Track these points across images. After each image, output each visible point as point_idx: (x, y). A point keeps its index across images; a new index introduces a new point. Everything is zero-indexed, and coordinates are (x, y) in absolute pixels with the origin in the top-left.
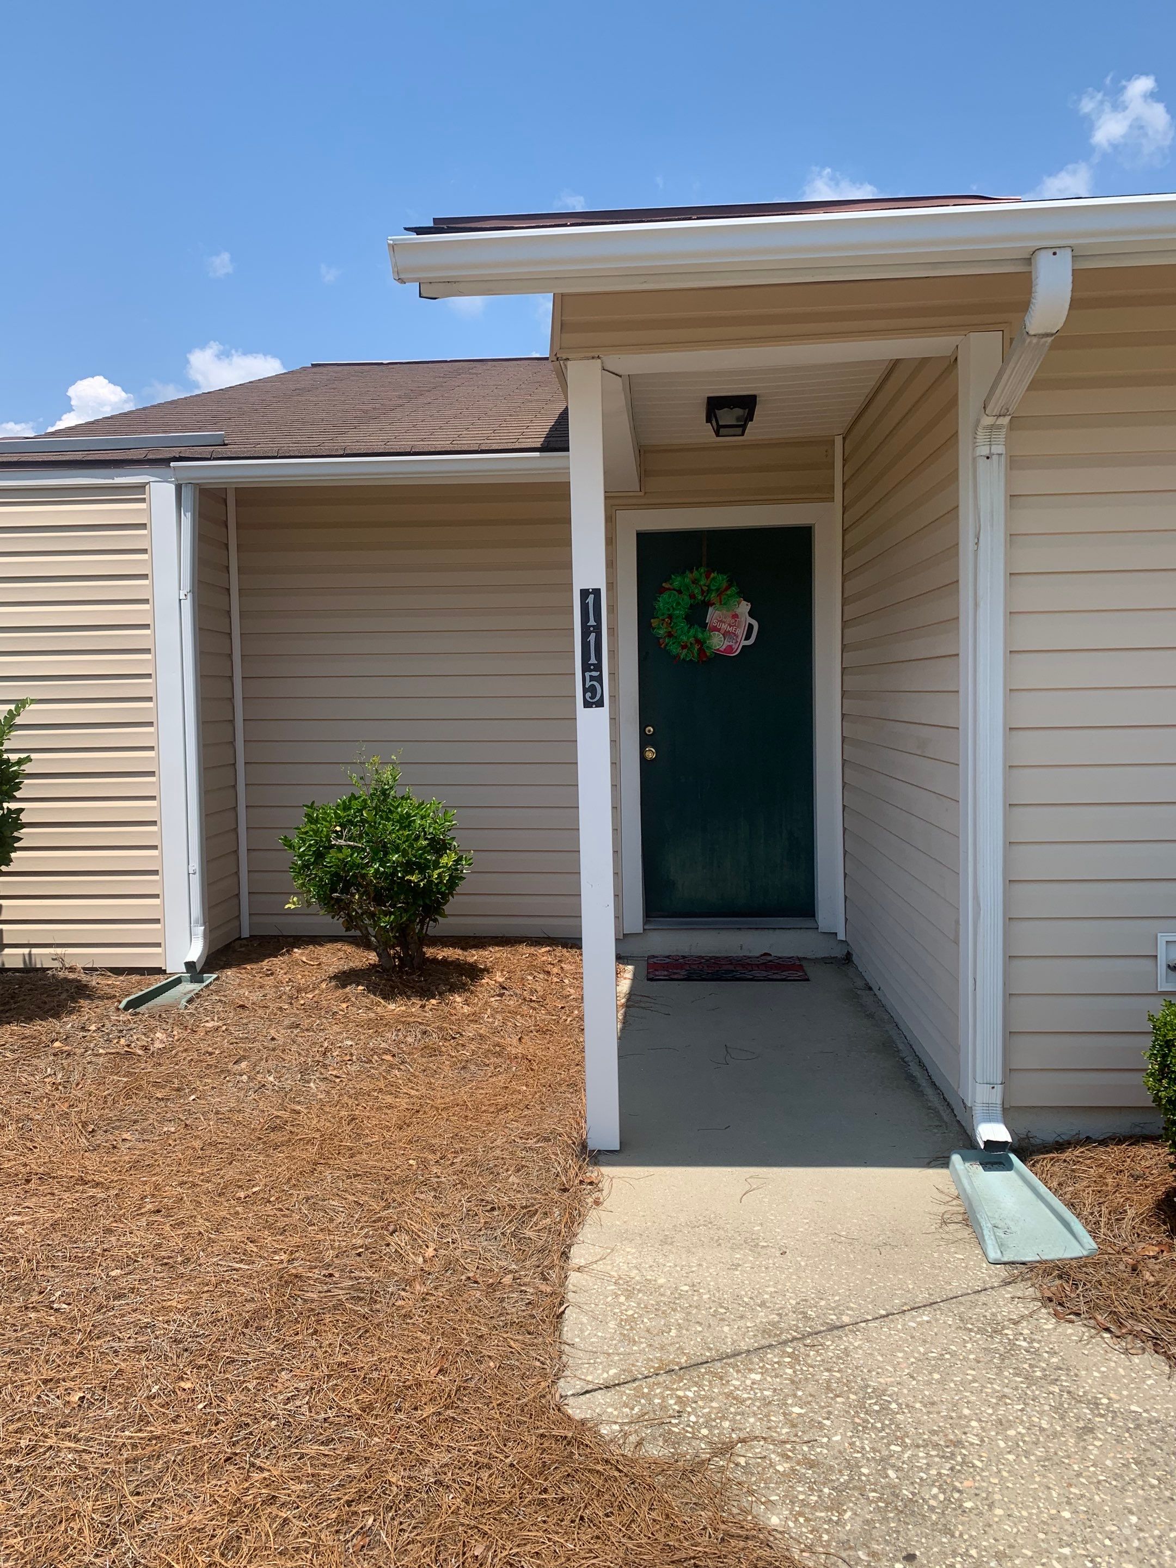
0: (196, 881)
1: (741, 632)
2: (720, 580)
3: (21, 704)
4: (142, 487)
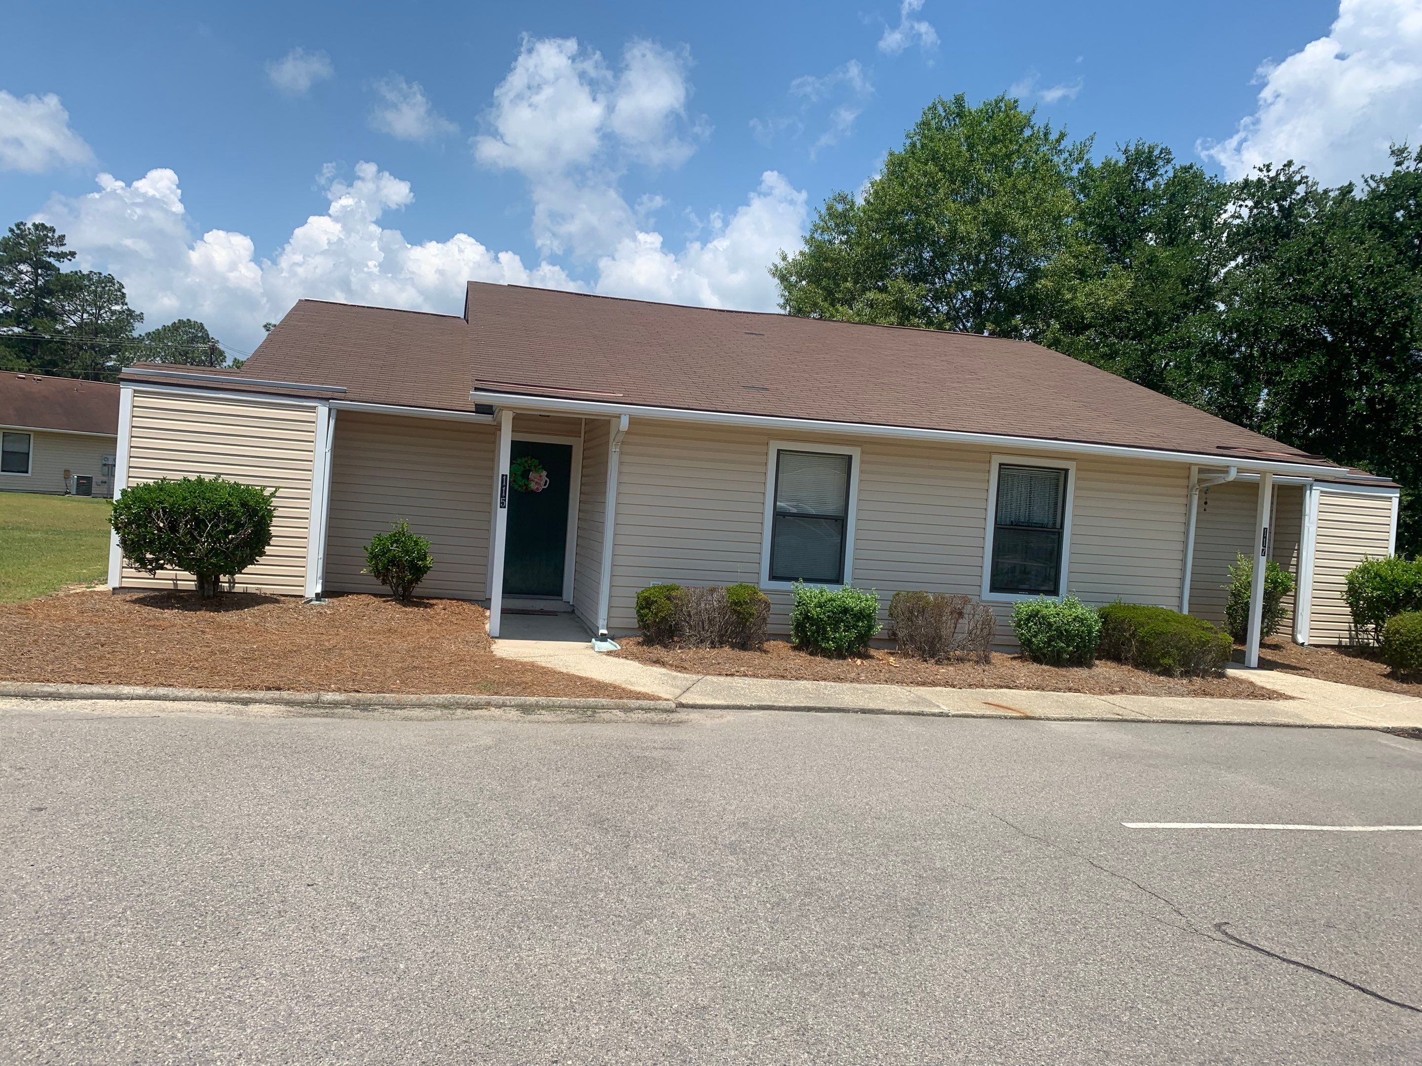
0: (321, 562)
1: (543, 483)
2: (536, 462)
3: (277, 488)
4: (315, 407)
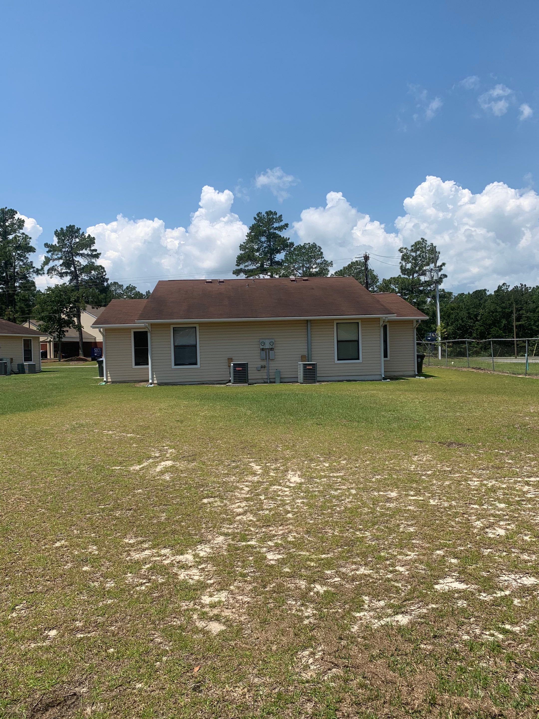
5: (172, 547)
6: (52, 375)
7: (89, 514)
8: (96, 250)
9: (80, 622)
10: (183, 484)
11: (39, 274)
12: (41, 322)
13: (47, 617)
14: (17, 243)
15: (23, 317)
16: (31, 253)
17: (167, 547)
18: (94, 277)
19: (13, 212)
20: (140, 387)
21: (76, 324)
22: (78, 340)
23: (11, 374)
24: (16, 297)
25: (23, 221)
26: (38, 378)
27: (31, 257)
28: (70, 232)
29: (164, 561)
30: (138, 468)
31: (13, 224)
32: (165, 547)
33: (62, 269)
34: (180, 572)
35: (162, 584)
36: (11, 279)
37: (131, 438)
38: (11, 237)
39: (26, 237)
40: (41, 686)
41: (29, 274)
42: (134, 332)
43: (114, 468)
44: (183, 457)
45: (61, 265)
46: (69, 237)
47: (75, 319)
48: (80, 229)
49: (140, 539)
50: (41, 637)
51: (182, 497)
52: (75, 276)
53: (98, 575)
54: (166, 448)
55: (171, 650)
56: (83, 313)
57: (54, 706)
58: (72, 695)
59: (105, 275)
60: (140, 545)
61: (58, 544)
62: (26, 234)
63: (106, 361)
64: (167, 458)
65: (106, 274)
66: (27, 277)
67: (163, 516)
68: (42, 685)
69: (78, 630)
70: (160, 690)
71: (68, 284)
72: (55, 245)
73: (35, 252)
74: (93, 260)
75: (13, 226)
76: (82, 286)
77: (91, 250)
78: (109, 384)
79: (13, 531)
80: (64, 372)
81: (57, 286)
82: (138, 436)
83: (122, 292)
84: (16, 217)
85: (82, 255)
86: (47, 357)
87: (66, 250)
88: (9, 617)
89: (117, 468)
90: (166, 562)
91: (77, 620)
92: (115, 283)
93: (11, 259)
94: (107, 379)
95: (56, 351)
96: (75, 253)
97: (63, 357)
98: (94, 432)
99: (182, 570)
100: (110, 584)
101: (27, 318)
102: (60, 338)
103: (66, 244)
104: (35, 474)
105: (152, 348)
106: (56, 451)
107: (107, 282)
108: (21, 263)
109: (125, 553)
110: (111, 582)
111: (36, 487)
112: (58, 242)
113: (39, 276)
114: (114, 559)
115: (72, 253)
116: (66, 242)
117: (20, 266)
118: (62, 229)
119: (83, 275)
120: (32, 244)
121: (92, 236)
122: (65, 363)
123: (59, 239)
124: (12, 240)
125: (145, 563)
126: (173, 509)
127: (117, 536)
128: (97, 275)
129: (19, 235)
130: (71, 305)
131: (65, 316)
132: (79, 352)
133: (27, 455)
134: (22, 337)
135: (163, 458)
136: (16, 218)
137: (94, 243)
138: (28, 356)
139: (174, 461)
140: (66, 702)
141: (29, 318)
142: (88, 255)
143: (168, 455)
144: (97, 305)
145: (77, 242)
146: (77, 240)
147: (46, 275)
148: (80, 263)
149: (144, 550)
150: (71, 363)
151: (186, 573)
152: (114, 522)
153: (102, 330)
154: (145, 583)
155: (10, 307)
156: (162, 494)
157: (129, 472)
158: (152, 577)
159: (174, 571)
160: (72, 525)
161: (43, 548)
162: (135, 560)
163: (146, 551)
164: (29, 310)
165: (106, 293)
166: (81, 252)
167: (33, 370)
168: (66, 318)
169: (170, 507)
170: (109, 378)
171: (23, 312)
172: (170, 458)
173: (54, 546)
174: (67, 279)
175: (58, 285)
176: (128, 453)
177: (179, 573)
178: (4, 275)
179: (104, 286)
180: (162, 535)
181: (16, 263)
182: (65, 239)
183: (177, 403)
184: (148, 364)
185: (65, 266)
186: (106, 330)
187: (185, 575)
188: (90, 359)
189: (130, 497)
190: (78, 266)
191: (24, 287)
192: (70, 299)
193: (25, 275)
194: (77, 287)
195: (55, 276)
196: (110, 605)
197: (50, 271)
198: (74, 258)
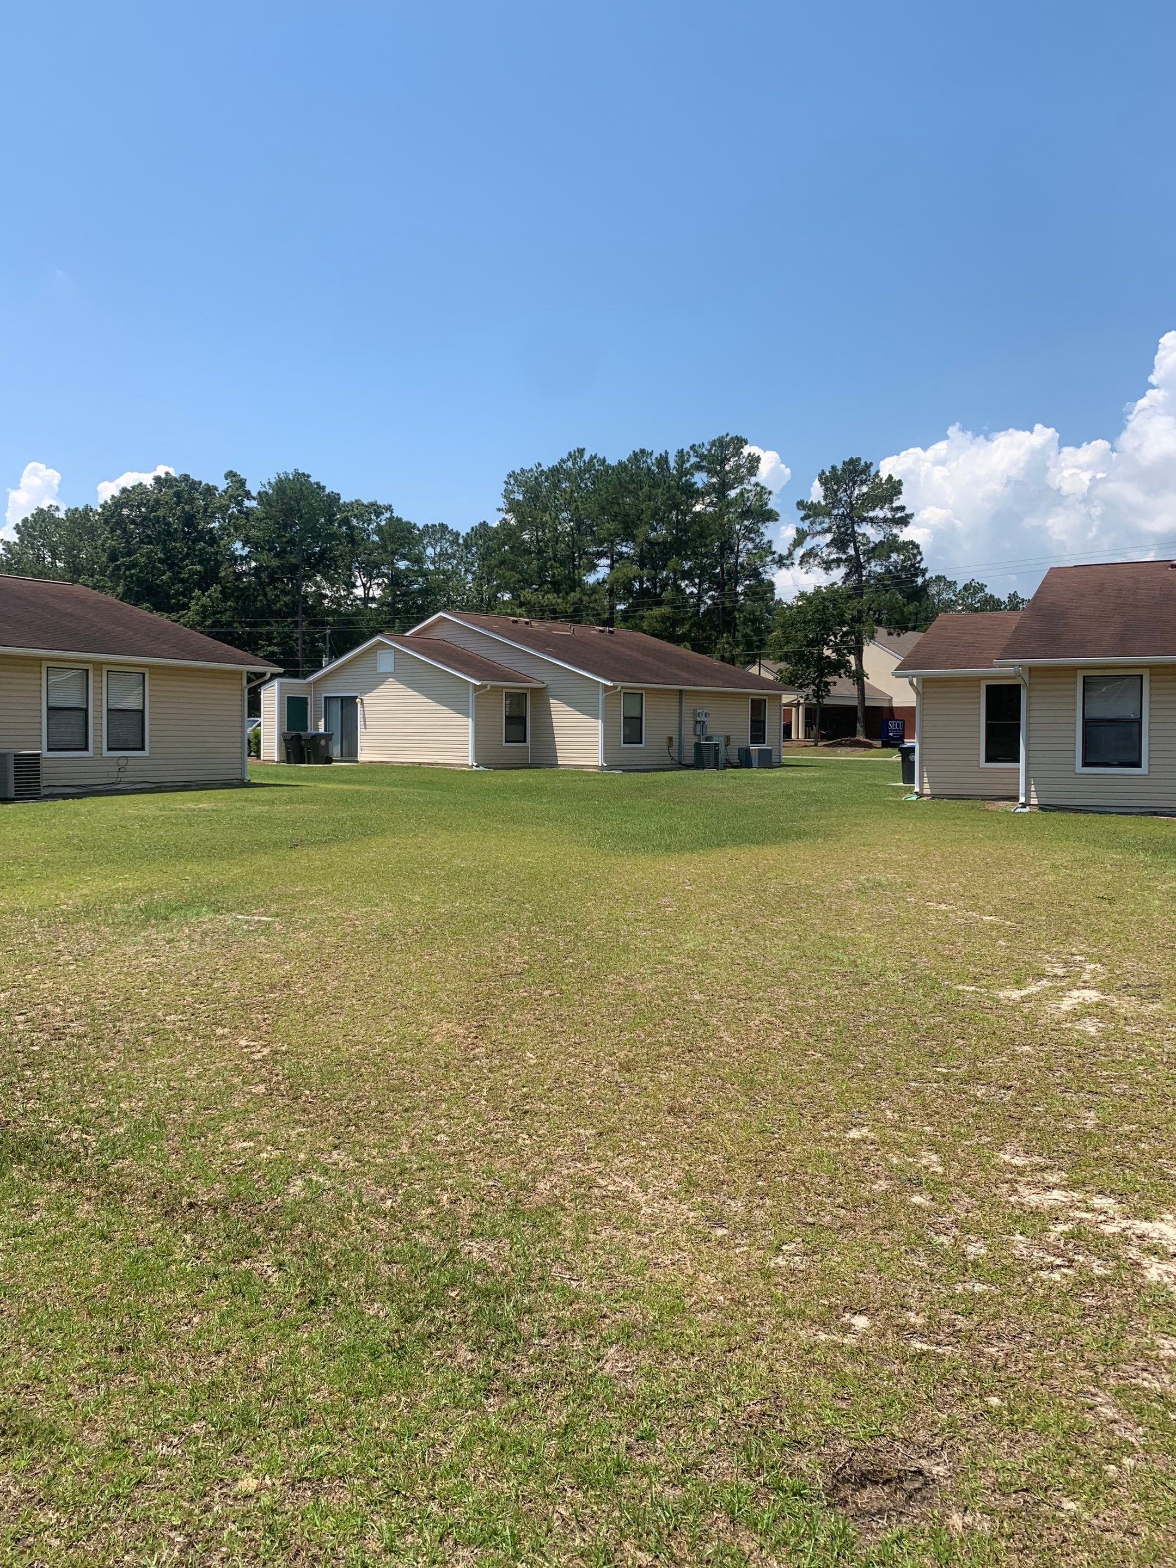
5: (1121, 1196)
6: (804, 774)
7: (915, 1081)
8: (902, 508)
9: (917, 1314)
10: (1134, 1051)
11: (784, 565)
12: (783, 665)
13: (845, 1283)
14: (745, 505)
15: (748, 655)
16: (770, 524)
17: (1108, 1192)
18: (896, 567)
19: (740, 442)
20: (996, 812)
21: (854, 668)
22: (855, 703)
23: (726, 767)
24: (737, 614)
25: (758, 459)
26: (778, 778)
27: (769, 531)
28: (851, 472)
29: (1102, 1226)
30: (1016, 995)
31: (738, 467)
32: (1101, 1192)
33: (830, 553)
34: (1146, 1261)
35: (1104, 1280)
36: (730, 579)
37: (993, 926)
38: (733, 494)
39: (762, 492)
40: (849, 1430)
41: (764, 566)
42: (988, 687)
43: (960, 987)
44: (1125, 987)
45: (828, 546)
46: (847, 485)
47: (852, 658)
48: (871, 464)
49: (1036, 1159)
50: (839, 1323)
51: (1135, 1083)
52: (856, 566)
53: (948, 1220)
54: (1078, 958)
55: (1143, 1446)
56: (868, 645)
57: (877, 1483)
58: (915, 1472)
59: (919, 562)
60: (1039, 1174)
61: (854, 1134)
62: (762, 484)
63: (921, 749)
64: (1085, 982)
65: (922, 559)
66: (761, 574)
67: (1091, 1120)
68: (850, 1427)
69: (914, 1332)
70: (1125, 1534)
71: (840, 584)
72: (819, 502)
73: (777, 520)
74: (895, 531)
75: (738, 470)
76: (870, 587)
77: (892, 509)
78: (925, 799)
79: (763, 1087)
80: (826, 768)
81: (818, 591)
82: (1008, 923)
83: (954, 598)
84: (746, 450)
85: (872, 520)
86: (790, 737)
87: (840, 512)
88: (772, 1265)
89: (967, 988)
90: (1109, 1229)
91: (909, 1309)
92: (940, 578)
93: (732, 538)
94: (921, 788)
95: (808, 725)
96: (859, 518)
97: (823, 738)
98: (908, 903)
99: (1152, 1258)
100: (976, 1249)
101: (756, 656)
102: (817, 695)
103: (841, 500)
104: (796, 975)
105: (1028, 724)
106: (832, 933)
107: (923, 576)
108: (750, 546)
109: (1006, 1185)
110: (978, 1245)
111: (800, 1004)
112: (825, 497)
113: (784, 569)
114: (981, 1192)
115: (852, 519)
116: (841, 495)
117: (749, 552)
118: (833, 467)
119: (873, 564)
120: (773, 504)
121: (896, 478)
122: (827, 749)
123: (826, 489)
124: (736, 499)
125: (1057, 1219)
126: (1114, 1106)
127: (982, 1142)
128: (904, 561)
129: (749, 487)
130: (844, 629)
131: (830, 651)
132: (856, 727)
133: (776, 933)
134: (749, 694)
135: (1074, 980)
136: (745, 454)
137: (900, 493)
138: (758, 733)
139: (1103, 993)
140: (902, 1482)
141: (759, 656)
142: (885, 520)
143: (1086, 977)
144: (899, 628)
145: (864, 494)
146: (865, 489)
147: (797, 567)
148: (868, 538)
149: (1049, 1188)
150: (839, 750)
151: (1165, 1267)
152: (974, 1110)
153: (915, 680)
154: (1059, 1266)
155: (725, 635)
156: (1083, 1066)
157: (998, 1001)
158: (1076, 1257)
159: (1131, 1255)
160: (879, 1099)
161: (826, 1134)
162: (1031, 1207)
163: (1055, 1191)
164: (760, 640)
165: (919, 602)
166: (871, 514)
167: (767, 761)
168: (834, 656)
169: (1106, 1099)
170: (926, 786)
171: (749, 645)
172: (1093, 984)
173: (847, 1135)
174: (838, 574)
175: (820, 587)
176: (989, 958)
177: (1145, 1263)
178: (717, 571)
179: (917, 586)
180: (1093, 1163)
181: (741, 547)
182: (838, 490)
183: (1094, 855)
184: (1018, 761)
185: (836, 546)
186: (925, 681)
187: (1160, 1271)
188: (878, 743)
189: (1004, 1059)
190: (864, 545)
191: (754, 594)
192: (842, 615)
193: (756, 569)
194: (858, 590)
195: (815, 568)
196: (982, 1296)
197: (804, 559)
198: (856, 528)
